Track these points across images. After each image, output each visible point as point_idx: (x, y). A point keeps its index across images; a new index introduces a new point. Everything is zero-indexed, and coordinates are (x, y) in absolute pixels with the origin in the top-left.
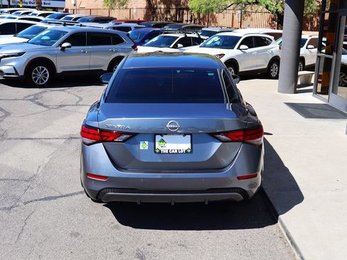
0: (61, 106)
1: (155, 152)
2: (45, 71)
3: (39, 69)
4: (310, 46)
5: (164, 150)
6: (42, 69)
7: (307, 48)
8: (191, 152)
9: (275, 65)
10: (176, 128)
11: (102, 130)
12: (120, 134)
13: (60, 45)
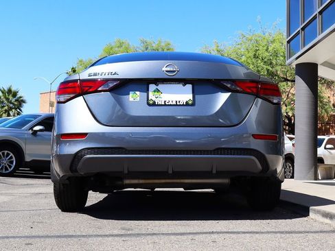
1: (148, 104)
2: (11, 158)
3: (3, 154)
5: (160, 101)
6: (8, 154)
7: (325, 148)
8: (193, 104)
9: (288, 164)
11: (83, 81)
13: (32, 129)
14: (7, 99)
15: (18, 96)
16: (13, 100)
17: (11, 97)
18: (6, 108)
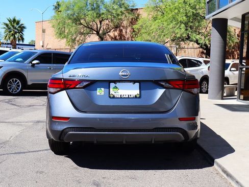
0: (30, 106)
1: (110, 97)
2: (18, 83)
3: (13, 80)
4: (232, 69)
5: (117, 95)
6: (16, 81)
7: (230, 70)
8: (140, 97)
9: (205, 82)
10: (127, 75)
11: (65, 80)
12: (81, 81)
13: (31, 62)
14: (13, 26)
15: (20, 24)
16: (17, 27)
17: (15, 25)
18: (13, 32)
